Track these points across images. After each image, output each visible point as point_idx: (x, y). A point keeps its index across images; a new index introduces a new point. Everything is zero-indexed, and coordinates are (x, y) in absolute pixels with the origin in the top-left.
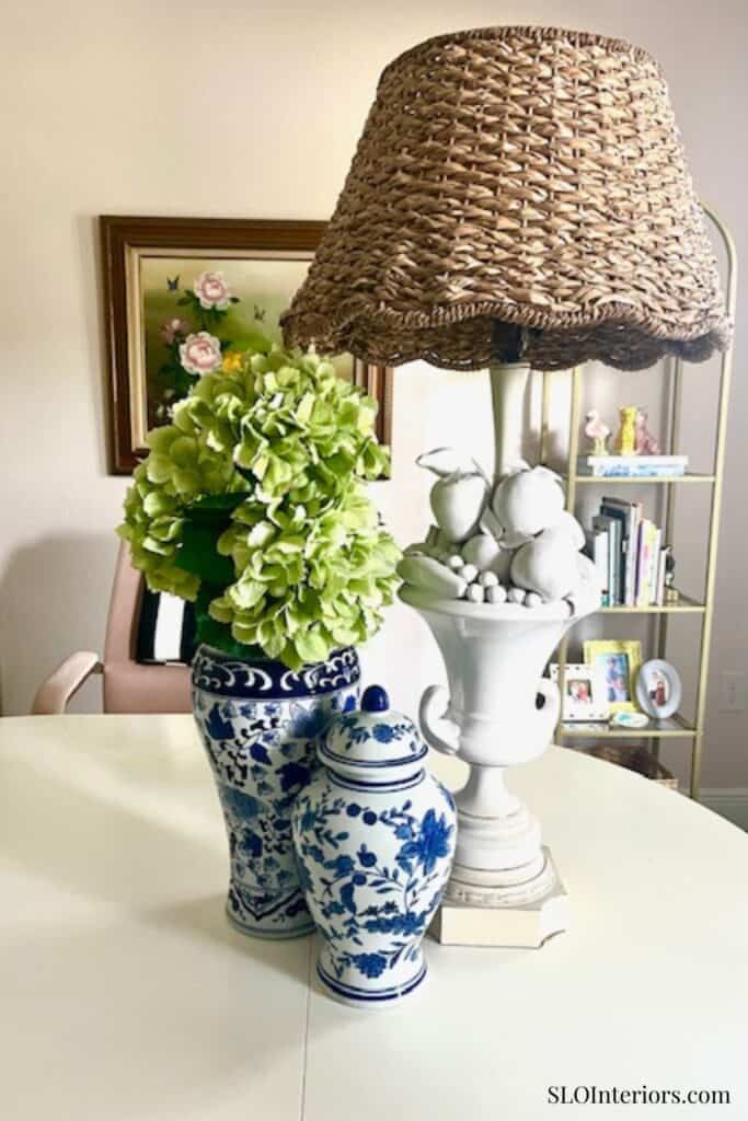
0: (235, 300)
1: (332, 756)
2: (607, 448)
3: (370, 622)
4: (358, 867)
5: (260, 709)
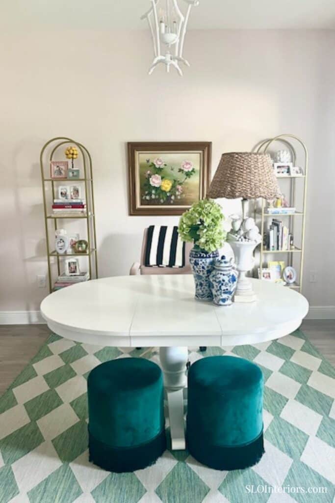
0: (165, 165)
1: (217, 266)
2: (273, 205)
3: (222, 245)
4: (222, 282)
5: (204, 260)
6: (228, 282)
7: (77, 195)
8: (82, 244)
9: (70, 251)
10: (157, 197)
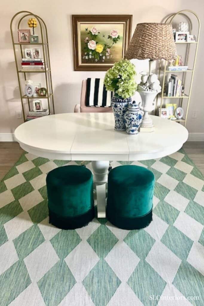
0: (99, 33)
1: (129, 108)
2: (173, 64)
3: (134, 93)
4: (132, 119)
5: (121, 104)
6: (136, 119)
7: (38, 55)
8: (43, 91)
9: (35, 95)
10: (93, 57)
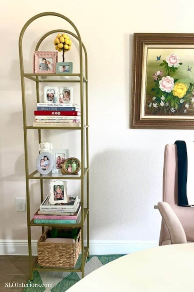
0: (181, 64)
7: (68, 99)
8: (71, 163)
9: (56, 172)
10: (167, 104)
